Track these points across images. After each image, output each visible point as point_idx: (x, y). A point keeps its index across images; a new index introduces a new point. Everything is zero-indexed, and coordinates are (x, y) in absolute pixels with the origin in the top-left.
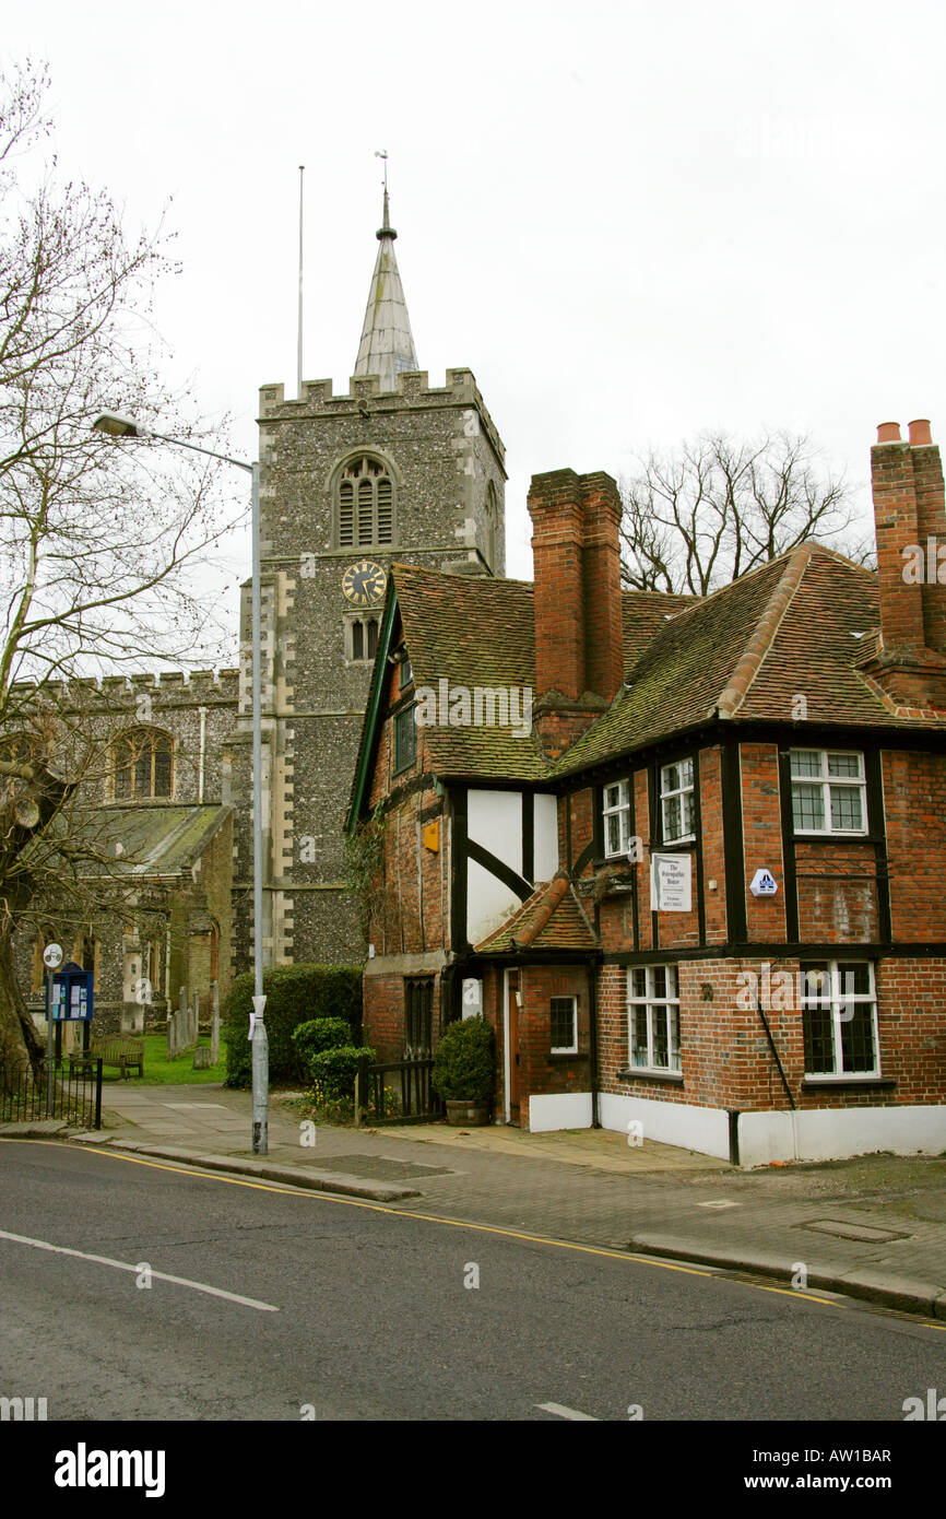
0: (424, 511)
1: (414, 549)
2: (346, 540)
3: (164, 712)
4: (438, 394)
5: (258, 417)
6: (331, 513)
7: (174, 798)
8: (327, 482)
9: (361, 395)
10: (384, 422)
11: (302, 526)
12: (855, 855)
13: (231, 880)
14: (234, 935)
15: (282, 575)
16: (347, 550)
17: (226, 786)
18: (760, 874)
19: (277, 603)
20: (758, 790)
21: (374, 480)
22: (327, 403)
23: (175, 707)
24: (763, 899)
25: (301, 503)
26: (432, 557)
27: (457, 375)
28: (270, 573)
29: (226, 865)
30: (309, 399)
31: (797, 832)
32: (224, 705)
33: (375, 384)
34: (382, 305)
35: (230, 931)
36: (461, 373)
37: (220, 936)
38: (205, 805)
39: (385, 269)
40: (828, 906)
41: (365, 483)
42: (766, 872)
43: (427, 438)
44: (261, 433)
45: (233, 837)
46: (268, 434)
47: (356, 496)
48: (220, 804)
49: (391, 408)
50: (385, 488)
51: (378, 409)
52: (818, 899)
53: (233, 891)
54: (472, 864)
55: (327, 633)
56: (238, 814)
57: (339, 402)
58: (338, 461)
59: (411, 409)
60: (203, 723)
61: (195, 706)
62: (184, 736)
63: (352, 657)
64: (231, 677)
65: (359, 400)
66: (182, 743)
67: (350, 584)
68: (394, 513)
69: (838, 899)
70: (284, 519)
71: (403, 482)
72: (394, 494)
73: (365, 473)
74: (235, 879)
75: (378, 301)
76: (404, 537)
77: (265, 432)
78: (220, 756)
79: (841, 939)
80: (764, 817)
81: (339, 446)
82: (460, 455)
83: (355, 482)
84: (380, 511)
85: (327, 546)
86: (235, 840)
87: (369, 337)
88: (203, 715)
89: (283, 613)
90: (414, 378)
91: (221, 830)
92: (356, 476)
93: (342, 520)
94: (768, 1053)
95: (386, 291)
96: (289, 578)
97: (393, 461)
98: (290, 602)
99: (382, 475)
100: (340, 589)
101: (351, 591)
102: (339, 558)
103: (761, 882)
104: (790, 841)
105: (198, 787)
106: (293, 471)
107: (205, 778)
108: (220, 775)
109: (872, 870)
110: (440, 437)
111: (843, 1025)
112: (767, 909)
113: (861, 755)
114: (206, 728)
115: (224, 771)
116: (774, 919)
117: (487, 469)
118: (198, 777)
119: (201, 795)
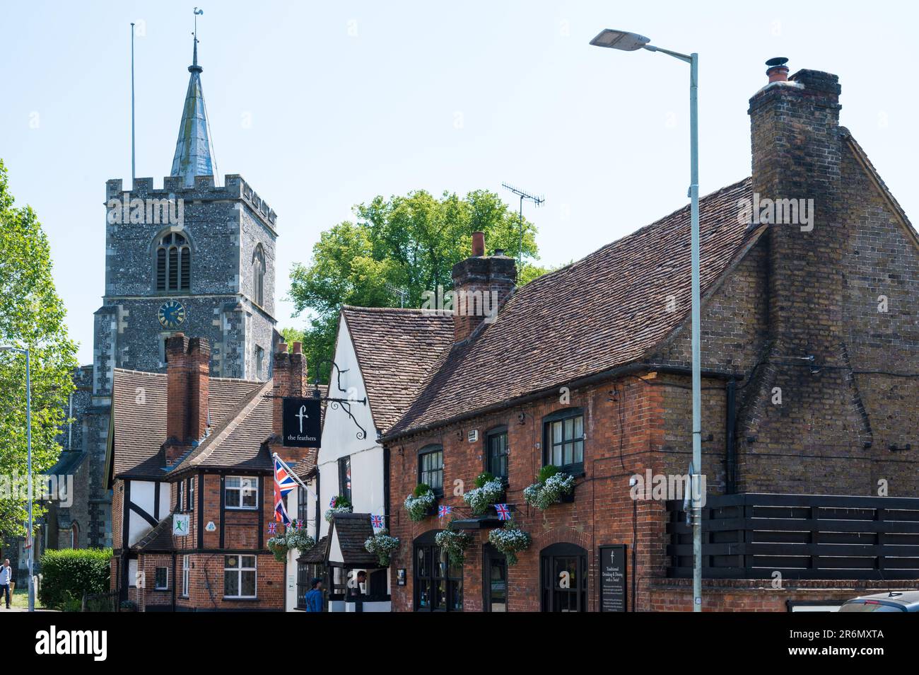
0: (209, 268)
1: (203, 293)
2: (161, 286)
4: (221, 190)
5: (105, 201)
6: (151, 268)
8: (149, 246)
9: (171, 190)
11: (133, 275)
12: (251, 516)
13: (88, 497)
14: (89, 531)
15: (121, 306)
16: (161, 292)
17: (85, 440)
18: (210, 523)
19: (118, 325)
20: (211, 491)
21: (179, 247)
22: (150, 194)
24: (210, 533)
25: (132, 260)
26: (214, 299)
27: (233, 180)
28: (113, 304)
29: (84, 489)
30: (139, 192)
31: (227, 507)
32: (84, 389)
33: (180, 181)
35: (86, 529)
36: (235, 177)
37: (80, 532)
38: (73, 450)
39: (193, 97)
40: (238, 534)
41: (174, 249)
42: (212, 522)
44: (107, 212)
45: (88, 472)
47: (167, 257)
48: (81, 451)
49: (189, 199)
50: (185, 252)
52: (233, 532)
53: (89, 504)
54: (131, 511)
55: (148, 345)
56: (92, 458)
57: (157, 191)
58: (156, 233)
59: (203, 200)
60: (71, 400)
64: (88, 370)
65: (170, 193)
67: (163, 314)
68: (191, 269)
69: (242, 532)
70: (122, 270)
71: (197, 249)
72: (191, 257)
73: (174, 242)
74: (91, 496)
75: (188, 118)
76: (197, 285)
78: (82, 420)
79: (242, 547)
80: (213, 502)
82: (232, 233)
83: (168, 248)
85: (148, 289)
86: (90, 474)
88: (71, 395)
89: (121, 331)
90: (206, 179)
91: (80, 467)
92: (168, 244)
95: (193, 110)
96: (125, 309)
97: (191, 235)
98: (126, 325)
99: (184, 244)
100: (156, 317)
101: (163, 319)
103: (210, 527)
104: (223, 511)
105: (68, 439)
106: (128, 238)
107: (72, 434)
108: (82, 433)
109: (256, 522)
110: (221, 220)
111: (242, 578)
112: (212, 536)
113: (257, 478)
114: (73, 403)
115: (84, 431)
116: (215, 540)
117: (255, 237)
118: (68, 433)
119: (70, 445)
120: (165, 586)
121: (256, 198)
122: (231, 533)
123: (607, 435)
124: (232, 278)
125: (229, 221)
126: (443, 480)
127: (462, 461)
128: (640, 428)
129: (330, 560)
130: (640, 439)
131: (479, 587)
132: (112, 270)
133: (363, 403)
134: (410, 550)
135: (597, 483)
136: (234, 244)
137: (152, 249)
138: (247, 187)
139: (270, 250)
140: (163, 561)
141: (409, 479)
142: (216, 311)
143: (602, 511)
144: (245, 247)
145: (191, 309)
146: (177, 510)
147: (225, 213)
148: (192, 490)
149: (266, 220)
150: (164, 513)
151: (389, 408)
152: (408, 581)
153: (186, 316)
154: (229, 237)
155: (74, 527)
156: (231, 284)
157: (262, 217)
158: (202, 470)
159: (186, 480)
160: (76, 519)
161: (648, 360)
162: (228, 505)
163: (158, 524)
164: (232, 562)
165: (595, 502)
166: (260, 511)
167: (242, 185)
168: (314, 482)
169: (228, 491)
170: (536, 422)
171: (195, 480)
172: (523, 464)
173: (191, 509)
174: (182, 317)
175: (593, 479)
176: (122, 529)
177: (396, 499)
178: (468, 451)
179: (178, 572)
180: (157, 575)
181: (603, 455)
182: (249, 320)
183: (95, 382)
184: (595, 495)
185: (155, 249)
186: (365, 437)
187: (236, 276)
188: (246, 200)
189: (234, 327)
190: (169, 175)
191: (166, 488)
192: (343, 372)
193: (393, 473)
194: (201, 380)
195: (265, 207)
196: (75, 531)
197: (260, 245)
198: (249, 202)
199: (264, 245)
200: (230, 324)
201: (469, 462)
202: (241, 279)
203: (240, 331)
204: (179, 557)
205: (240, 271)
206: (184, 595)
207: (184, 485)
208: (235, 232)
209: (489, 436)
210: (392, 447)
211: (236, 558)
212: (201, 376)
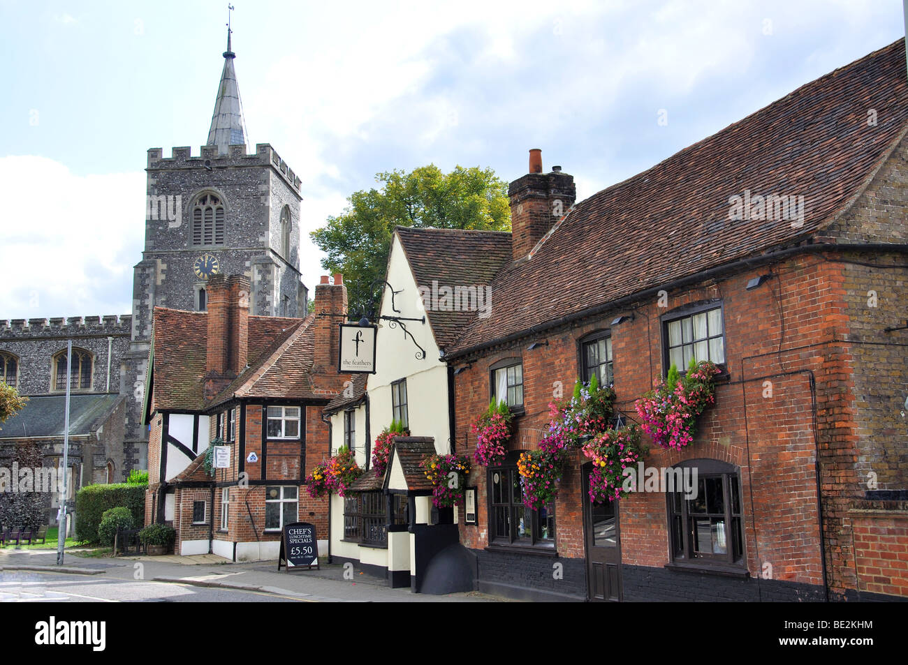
0: (242, 226)
1: (235, 248)
2: (197, 242)
3: (87, 339)
4: (252, 158)
5: (146, 167)
6: (188, 226)
7: (92, 390)
8: (186, 206)
9: (207, 157)
10: (220, 173)
11: (171, 233)
12: (293, 447)
13: (123, 437)
14: (124, 469)
15: (159, 261)
16: (198, 247)
17: (122, 384)
18: (251, 454)
19: (155, 277)
20: (253, 422)
21: (214, 208)
22: (187, 161)
23: (93, 337)
24: (251, 465)
26: (246, 253)
27: (263, 148)
28: (152, 259)
29: (120, 428)
30: (177, 158)
31: (269, 438)
32: (123, 336)
33: (216, 151)
34: (225, 99)
35: (122, 466)
36: (265, 146)
37: (115, 469)
38: (110, 393)
39: (228, 77)
40: (280, 465)
41: (209, 209)
42: (254, 453)
43: (244, 184)
44: (148, 177)
45: (125, 412)
46: (153, 178)
47: (203, 216)
48: (118, 393)
49: (224, 165)
50: (220, 212)
51: (217, 165)
52: (275, 463)
53: (124, 443)
54: (170, 445)
55: (184, 295)
56: (129, 400)
57: (194, 160)
58: (193, 195)
59: (237, 167)
60: (110, 347)
61: (106, 336)
62: (99, 353)
63: (198, 309)
64: (127, 319)
65: (206, 160)
66: (97, 357)
67: (198, 267)
68: (225, 227)
69: (284, 463)
70: (160, 228)
71: (230, 209)
72: (225, 216)
73: (209, 203)
74: (126, 436)
75: (223, 97)
76: (230, 241)
77: (150, 176)
78: (120, 366)
79: (284, 478)
80: (255, 432)
81: (194, 186)
82: (263, 195)
83: (203, 208)
84: (217, 225)
85: (185, 245)
86: (126, 414)
87: (217, 118)
88: (110, 342)
89: (159, 283)
90: (239, 148)
91: (117, 409)
92: (204, 204)
93: (195, 229)
94: (250, 521)
95: (227, 90)
96: (163, 263)
97: (225, 196)
98: (163, 277)
99: (218, 205)
100: (192, 270)
101: (198, 271)
102: (192, 252)
103: (252, 457)
104: (265, 442)
105: (106, 383)
107: (110, 378)
108: (119, 377)
109: (299, 452)
110: (252, 184)
111: (284, 510)
112: (253, 467)
113: (299, 408)
114: (112, 349)
115: (121, 374)
116: (256, 471)
117: (283, 199)
118: (106, 378)
119: (108, 388)
120: (203, 520)
121: (284, 165)
122: (273, 463)
123: (760, 328)
124: (263, 234)
125: (259, 184)
126: (524, 396)
127: (548, 374)
128: (815, 314)
129: (390, 487)
130: (816, 328)
131: (577, 515)
132: (152, 229)
133: (421, 322)
134: (482, 474)
135: (748, 386)
136: (264, 205)
137: (190, 209)
138: (276, 156)
139: (296, 212)
140: (201, 494)
141: (479, 398)
142: (247, 264)
143: (759, 419)
144: (274, 205)
145: (224, 262)
146: (217, 442)
147: (256, 177)
148: (232, 421)
149: (292, 185)
150: (203, 446)
151: (450, 325)
152: (480, 508)
153: (220, 268)
154: (260, 198)
155: (109, 465)
156: (261, 239)
157: (289, 182)
158: (245, 401)
159: (226, 412)
160: (112, 457)
161: (824, 232)
162: (270, 435)
163: (196, 457)
164: (273, 493)
165: (748, 410)
166: (302, 441)
167: (271, 151)
168: (363, 408)
169: (270, 421)
170: (651, 321)
171: (237, 411)
172: (634, 371)
173: (232, 440)
174: (216, 269)
175: (742, 381)
176: (160, 463)
177: (463, 420)
178: (557, 362)
179: (216, 506)
180: (195, 509)
181: (757, 351)
182: (278, 271)
183: (134, 329)
184: (747, 400)
185: (192, 209)
186: (424, 356)
187: (266, 232)
188: (275, 166)
189: (264, 278)
190: (205, 144)
191: (204, 421)
192: (397, 292)
193: (459, 392)
194: (240, 315)
195: (291, 173)
196: (110, 470)
197: (287, 207)
198: (278, 168)
199: (291, 208)
200: (260, 276)
201: (558, 374)
202: (271, 235)
203: (269, 281)
204: (217, 491)
205: (270, 228)
206: (222, 529)
207: (224, 416)
208: (266, 194)
209: (584, 344)
210: (457, 365)
211: (278, 490)
212: (241, 311)
